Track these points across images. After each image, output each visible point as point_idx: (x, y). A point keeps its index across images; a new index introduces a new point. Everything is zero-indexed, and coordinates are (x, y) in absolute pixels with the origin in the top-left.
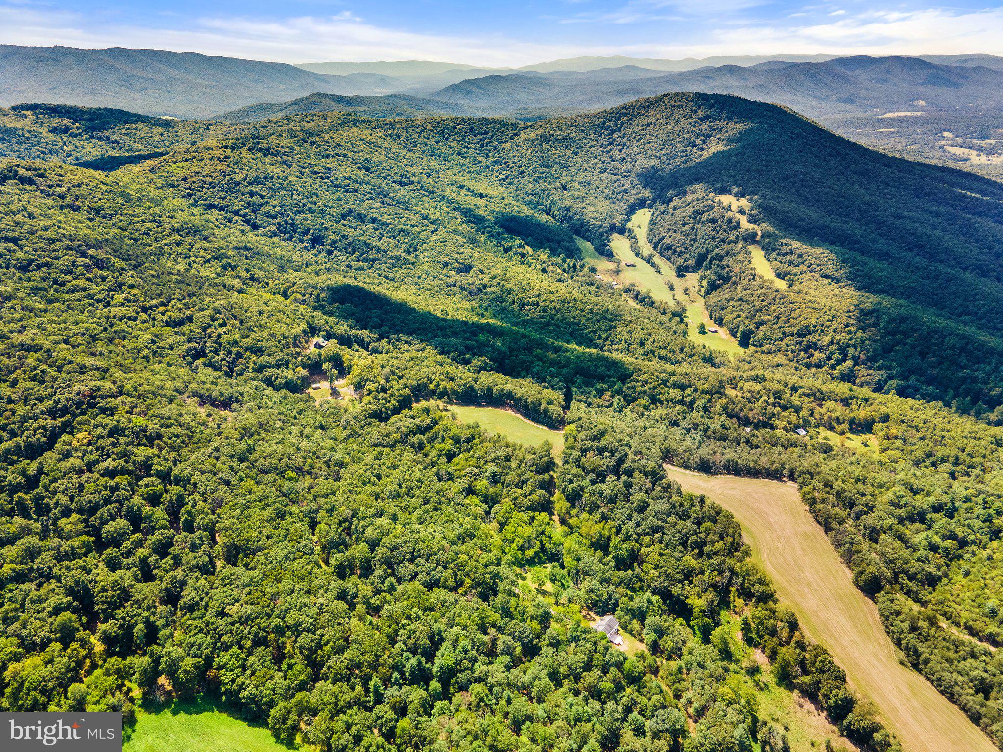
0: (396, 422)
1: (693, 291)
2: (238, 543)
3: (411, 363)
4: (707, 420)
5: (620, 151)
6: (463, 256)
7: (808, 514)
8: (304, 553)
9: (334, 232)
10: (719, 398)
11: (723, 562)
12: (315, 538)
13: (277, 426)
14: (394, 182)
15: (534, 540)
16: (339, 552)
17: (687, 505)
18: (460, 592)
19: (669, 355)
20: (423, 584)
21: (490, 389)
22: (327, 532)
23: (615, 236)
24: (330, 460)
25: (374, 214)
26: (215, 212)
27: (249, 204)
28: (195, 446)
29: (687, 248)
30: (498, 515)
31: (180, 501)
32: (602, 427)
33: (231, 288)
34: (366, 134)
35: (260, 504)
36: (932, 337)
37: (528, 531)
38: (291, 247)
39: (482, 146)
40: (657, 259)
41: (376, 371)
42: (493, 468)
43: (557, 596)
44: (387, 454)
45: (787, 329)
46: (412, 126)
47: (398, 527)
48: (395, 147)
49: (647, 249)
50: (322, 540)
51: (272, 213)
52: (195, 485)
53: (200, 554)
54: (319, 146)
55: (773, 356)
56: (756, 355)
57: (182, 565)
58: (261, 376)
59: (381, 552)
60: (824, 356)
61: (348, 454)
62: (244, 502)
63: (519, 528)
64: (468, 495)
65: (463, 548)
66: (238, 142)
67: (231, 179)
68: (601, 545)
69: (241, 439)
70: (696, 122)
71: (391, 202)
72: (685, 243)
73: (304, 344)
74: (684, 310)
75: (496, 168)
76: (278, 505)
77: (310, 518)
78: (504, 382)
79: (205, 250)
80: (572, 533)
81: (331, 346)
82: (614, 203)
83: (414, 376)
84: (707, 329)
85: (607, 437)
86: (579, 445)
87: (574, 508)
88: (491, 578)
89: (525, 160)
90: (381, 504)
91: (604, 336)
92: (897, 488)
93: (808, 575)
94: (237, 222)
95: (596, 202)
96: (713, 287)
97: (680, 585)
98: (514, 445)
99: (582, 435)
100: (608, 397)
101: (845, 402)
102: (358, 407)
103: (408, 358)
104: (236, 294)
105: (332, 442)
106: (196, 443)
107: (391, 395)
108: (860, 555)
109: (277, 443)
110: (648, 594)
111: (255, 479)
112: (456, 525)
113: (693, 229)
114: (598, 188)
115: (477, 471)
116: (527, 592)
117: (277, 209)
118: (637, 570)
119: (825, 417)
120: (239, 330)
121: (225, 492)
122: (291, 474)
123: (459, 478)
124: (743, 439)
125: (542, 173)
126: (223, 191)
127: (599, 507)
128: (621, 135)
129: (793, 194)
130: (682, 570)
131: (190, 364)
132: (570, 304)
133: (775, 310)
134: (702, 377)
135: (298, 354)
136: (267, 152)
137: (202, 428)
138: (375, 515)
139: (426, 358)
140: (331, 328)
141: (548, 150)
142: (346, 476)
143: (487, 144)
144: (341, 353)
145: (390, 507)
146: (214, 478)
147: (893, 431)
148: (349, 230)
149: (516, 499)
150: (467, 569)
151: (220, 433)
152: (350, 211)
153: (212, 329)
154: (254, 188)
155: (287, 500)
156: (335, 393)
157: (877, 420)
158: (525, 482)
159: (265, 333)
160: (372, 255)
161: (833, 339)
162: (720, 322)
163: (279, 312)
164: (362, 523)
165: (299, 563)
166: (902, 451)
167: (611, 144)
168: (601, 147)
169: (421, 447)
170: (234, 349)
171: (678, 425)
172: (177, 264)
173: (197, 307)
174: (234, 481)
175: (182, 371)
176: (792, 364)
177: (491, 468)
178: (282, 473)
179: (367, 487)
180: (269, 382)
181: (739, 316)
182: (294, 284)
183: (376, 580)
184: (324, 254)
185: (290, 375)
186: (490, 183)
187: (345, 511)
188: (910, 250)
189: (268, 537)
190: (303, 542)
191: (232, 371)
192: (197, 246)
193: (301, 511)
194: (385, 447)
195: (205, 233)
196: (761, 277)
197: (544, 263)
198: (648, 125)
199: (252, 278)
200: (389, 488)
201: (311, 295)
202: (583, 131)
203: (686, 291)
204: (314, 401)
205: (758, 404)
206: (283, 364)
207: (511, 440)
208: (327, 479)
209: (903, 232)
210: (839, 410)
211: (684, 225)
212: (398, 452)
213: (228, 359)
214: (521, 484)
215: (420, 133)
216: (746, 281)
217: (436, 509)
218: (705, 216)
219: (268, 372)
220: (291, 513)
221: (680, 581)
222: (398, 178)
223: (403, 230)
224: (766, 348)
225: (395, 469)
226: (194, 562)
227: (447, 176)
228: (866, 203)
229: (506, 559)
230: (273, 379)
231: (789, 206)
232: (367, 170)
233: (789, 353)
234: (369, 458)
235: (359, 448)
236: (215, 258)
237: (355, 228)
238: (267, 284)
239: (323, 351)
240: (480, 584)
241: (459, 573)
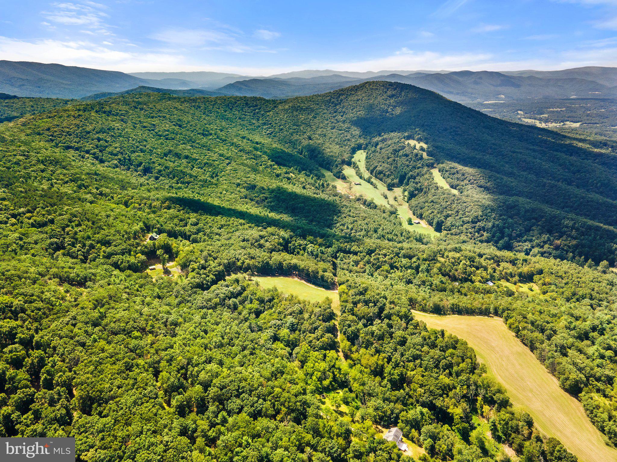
0: (215, 290)
1: (400, 199)
2: (93, 394)
3: (222, 248)
4: (430, 278)
5: (342, 116)
6: (249, 179)
7: (516, 339)
8: (150, 398)
9: (159, 165)
10: (435, 263)
11: (468, 379)
12: (159, 384)
13: (124, 297)
14: (198, 134)
15: (328, 373)
16: (179, 394)
17: (433, 338)
18: (278, 419)
19: (394, 238)
20: (248, 415)
21: (281, 264)
22: (169, 379)
23: (345, 167)
24: (167, 321)
25: (186, 153)
26: (72, 151)
27: (97, 146)
28: (55, 316)
29: (392, 172)
30: (299, 355)
31: (42, 362)
32: (364, 285)
33: (84, 200)
34: (177, 105)
35: (111, 360)
36: (553, 220)
37: (323, 365)
38: (129, 175)
39: (254, 114)
40: (373, 180)
41: (197, 254)
42: (291, 319)
43: (352, 415)
44: (211, 314)
45: (466, 219)
46: (208, 101)
47: (225, 370)
48: (197, 113)
49: (367, 175)
50: (164, 385)
51: (115, 152)
52: (54, 348)
53: (58, 407)
54: (146, 111)
55: (458, 236)
56: (448, 236)
57: (42, 419)
58: (110, 261)
59: (213, 391)
60: (490, 235)
61: (181, 316)
62: (98, 359)
63: (317, 364)
64: (274, 341)
65: (276, 383)
66: (88, 107)
67: (84, 129)
68: (378, 372)
69: (95, 308)
70: (387, 98)
71: (197, 146)
72: (390, 169)
73: (142, 237)
74: (396, 210)
75: (264, 127)
76: (126, 359)
77: (154, 368)
78: (290, 258)
79: (64, 175)
80: (355, 364)
81: (162, 238)
82: (342, 147)
83: (225, 257)
84: (413, 221)
85: (369, 292)
86: (350, 299)
87: (354, 345)
88: (301, 406)
89: (283, 122)
90: (210, 352)
91: (350, 227)
92: (565, 317)
93: (529, 383)
94: (88, 158)
95: (331, 146)
96: (412, 195)
97: (441, 398)
98: (304, 302)
99: (352, 292)
100: (362, 266)
101: (513, 262)
102: (185, 281)
103: (220, 245)
104: (88, 204)
105: (168, 308)
106: (56, 314)
107: (210, 271)
108: (561, 366)
109: (124, 310)
110: (419, 408)
111: (106, 340)
112: (269, 365)
113: (394, 160)
114: (331, 138)
115: (279, 322)
116: (329, 415)
117: (117, 149)
118: (407, 389)
119: (503, 273)
120: (92, 228)
121: (81, 352)
122: (136, 334)
123: (266, 329)
124: (456, 290)
125: (295, 129)
126: (77, 137)
127: (372, 344)
128: (341, 106)
129: (451, 139)
130: (441, 387)
131: (52, 255)
132: (326, 207)
133: (455, 208)
134: (421, 250)
135: (138, 244)
136: (109, 113)
137: (61, 302)
138: (206, 361)
139: (233, 244)
140: (162, 226)
141: (297, 116)
142: (181, 333)
143: (258, 113)
144: (170, 242)
145: (217, 354)
146: (72, 342)
147: (547, 280)
148: (170, 163)
149: (311, 342)
150: (282, 400)
151: (77, 305)
152: (170, 151)
153: (70, 228)
154: (101, 136)
155: (134, 355)
156: (167, 272)
157: (535, 273)
158: (316, 328)
159: (112, 231)
160: (187, 179)
161: (494, 224)
162: (421, 217)
163: (123, 215)
164: (196, 369)
165: (146, 407)
166: (556, 292)
167: (335, 112)
168: (330, 114)
169: (235, 308)
170: (88, 243)
171: (412, 283)
172: (42, 184)
173: (57, 213)
174: (89, 342)
175: (45, 260)
176: (471, 241)
177: (290, 319)
178: (128, 333)
179: (198, 340)
180: (116, 266)
181: (433, 212)
182: (132, 197)
183: (211, 415)
184: (153, 179)
185: (132, 260)
186: (262, 136)
187: (181, 360)
188: (524, 171)
189: (119, 387)
190: (149, 389)
191: (86, 258)
192: (58, 172)
193: (146, 363)
194: (208, 309)
195: (64, 164)
196: (442, 188)
197: (303, 183)
198: (358, 100)
199: (101, 194)
200: (214, 339)
201: (145, 204)
202: (318, 104)
203: (395, 199)
204: (152, 278)
205: (461, 266)
206: (127, 252)
207: (301, 298)
208: (166, 336)
209: (518, 161)
210: (510, 268)
211: (388, 158)
212: (219, 312)
213: (83, 250)
214: (314, 330)
215: (214, 105)
216: (433, 191)
217: (252, 354)
218: (401, 153)
219: (115, 258)
220: (137, 365)
221: (441, 396)
222: (201, 132)
223: (207, 163)
224: (453, 231)
225: (218, 325)
226: (52, 415)
227: (233, 131)
228: (494, 144)
229: (310, 388)
230: (119, 263)
231: (450, 146)
232: (180, 126)
233: (468, 234)
234: (197, 318)
235: (189, 310)
236: (72, 181)
237: (174, 162)
238: (112, 197)
239: (156, 242)
240: (293, 411)
241: (276, 403)
